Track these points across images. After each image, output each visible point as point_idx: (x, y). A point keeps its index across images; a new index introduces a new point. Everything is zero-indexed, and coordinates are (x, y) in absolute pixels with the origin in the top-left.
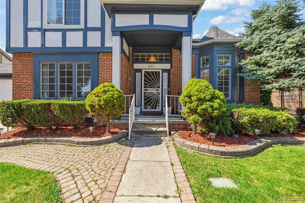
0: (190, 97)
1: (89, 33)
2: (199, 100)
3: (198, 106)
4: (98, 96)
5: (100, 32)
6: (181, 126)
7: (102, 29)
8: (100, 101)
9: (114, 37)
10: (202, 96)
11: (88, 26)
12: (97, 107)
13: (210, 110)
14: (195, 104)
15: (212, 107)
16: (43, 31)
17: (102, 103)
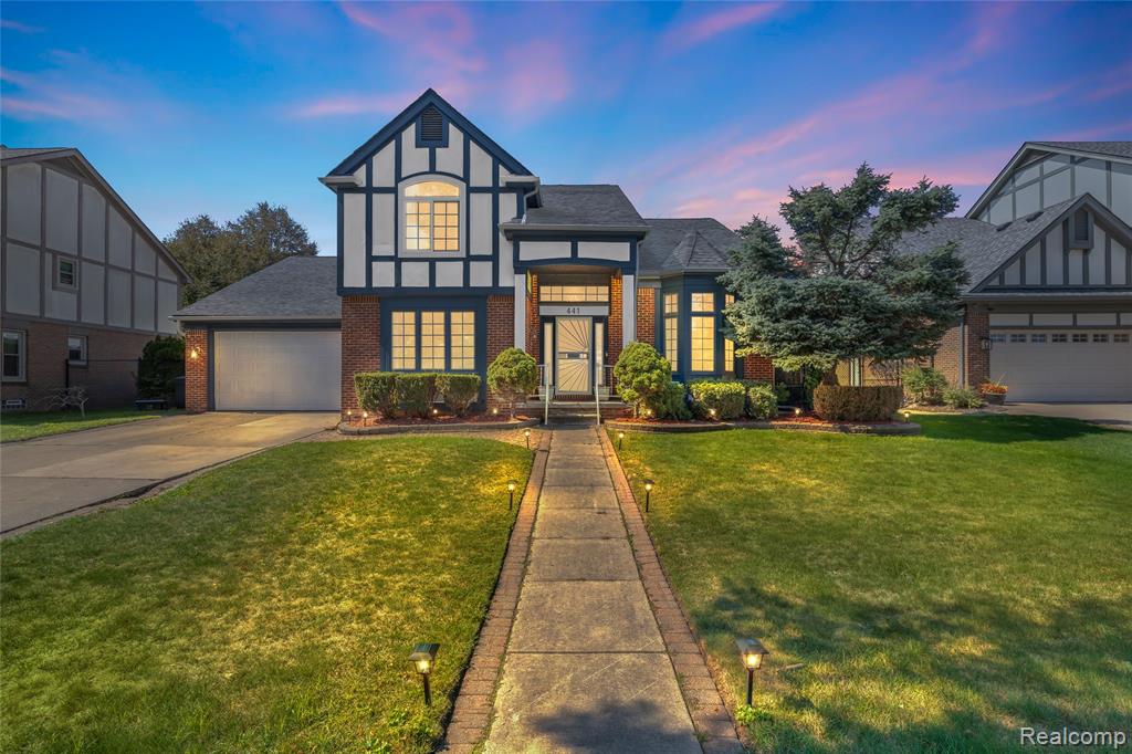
0: (624, 367)
1: (473, 265)
2: (635, 370)
3: (633, 378)
4: (506, 366)
5: (491, 263)
6: (621, 412)
7: (494, 258)
8: (511, 372)
9: (517, 276)
10: (638, 365)
11: (472, 253)
12: (507, 380)
13: (646, 382)
14: (630, 375)
15: (649, 379)
16: (398, 261)
17: (514, 374)
